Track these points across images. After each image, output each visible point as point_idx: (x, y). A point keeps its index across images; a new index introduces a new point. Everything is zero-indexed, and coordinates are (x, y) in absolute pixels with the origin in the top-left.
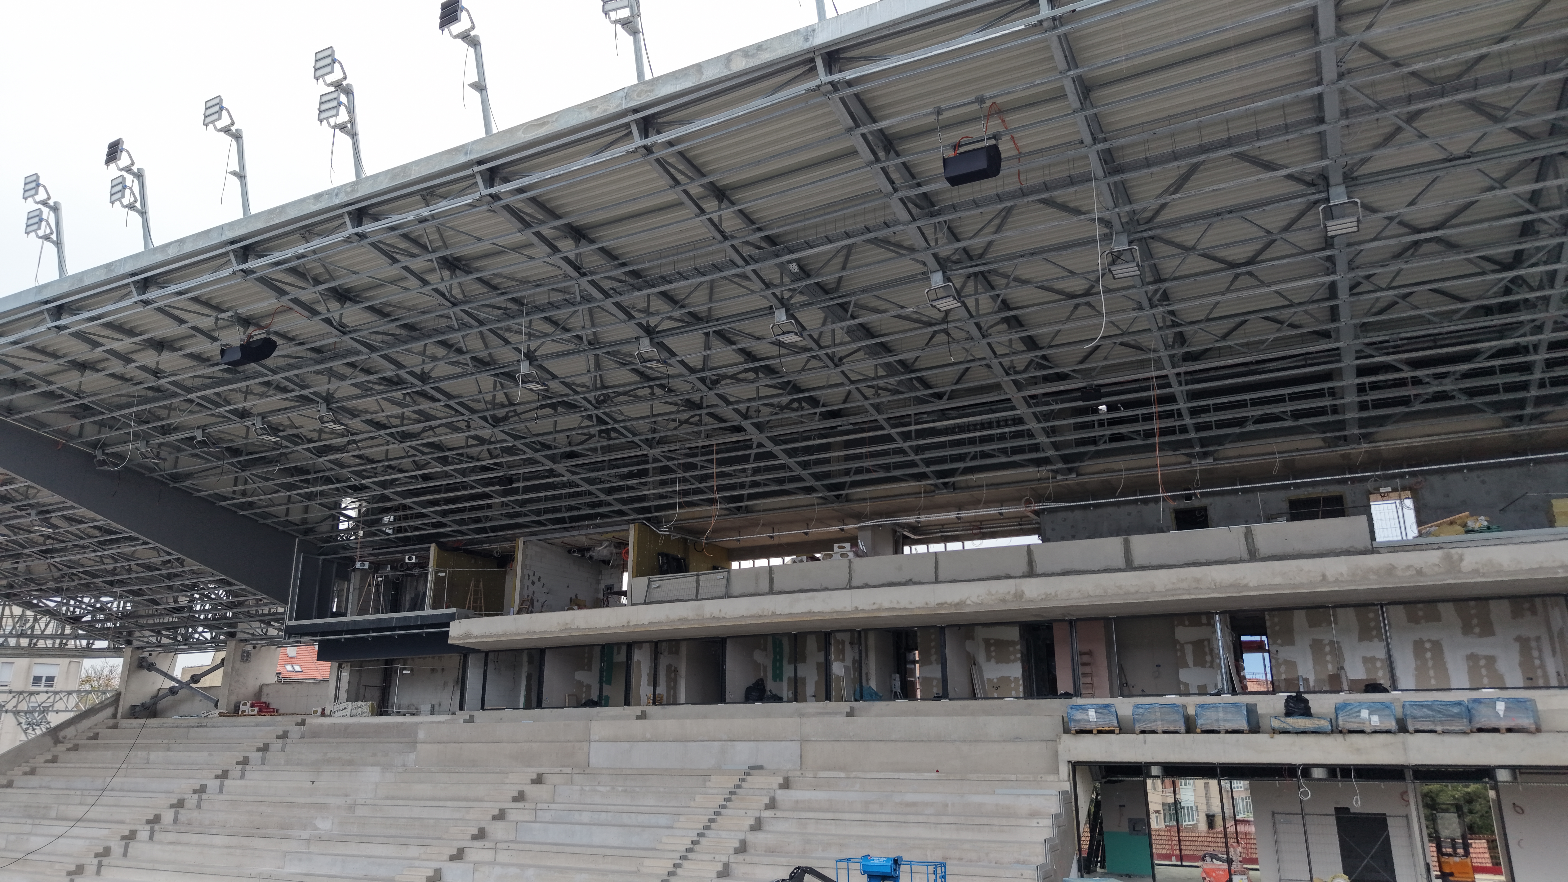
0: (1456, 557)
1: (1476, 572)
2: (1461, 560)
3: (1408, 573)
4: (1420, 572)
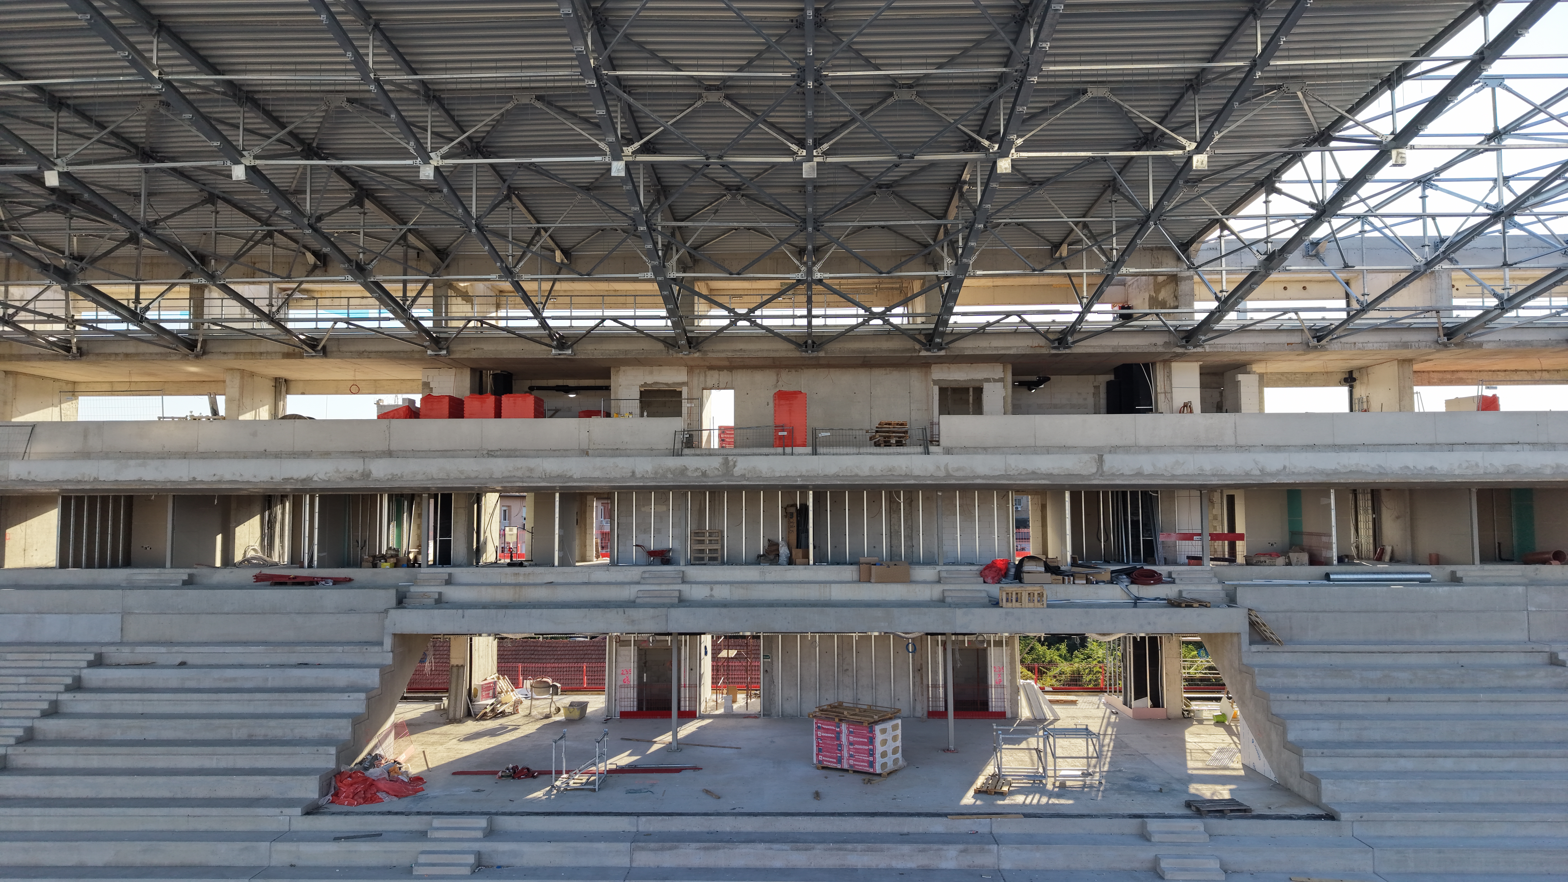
0: (731, 463)
2: (735, 466)
3: (696, 474)
4: (704, 473)
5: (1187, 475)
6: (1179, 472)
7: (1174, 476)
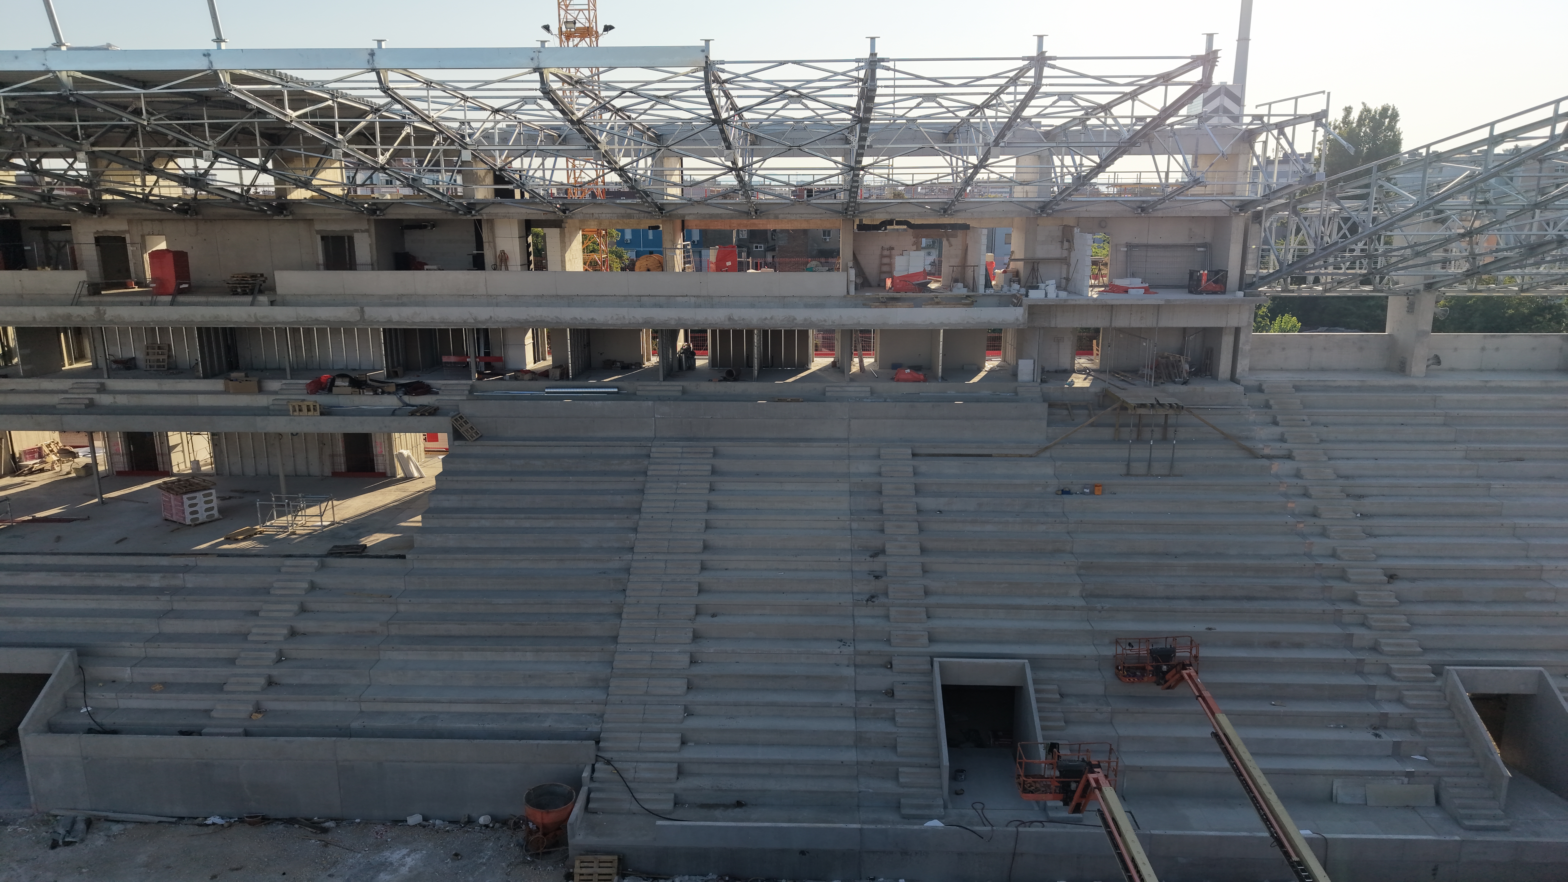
0: (102, 312)
1: (111, 321)
2: (105, 313)
3: (78, 319)
4: (84, 319)
5: (423, 322)
6: (417, 320)
7: (414, 323)
